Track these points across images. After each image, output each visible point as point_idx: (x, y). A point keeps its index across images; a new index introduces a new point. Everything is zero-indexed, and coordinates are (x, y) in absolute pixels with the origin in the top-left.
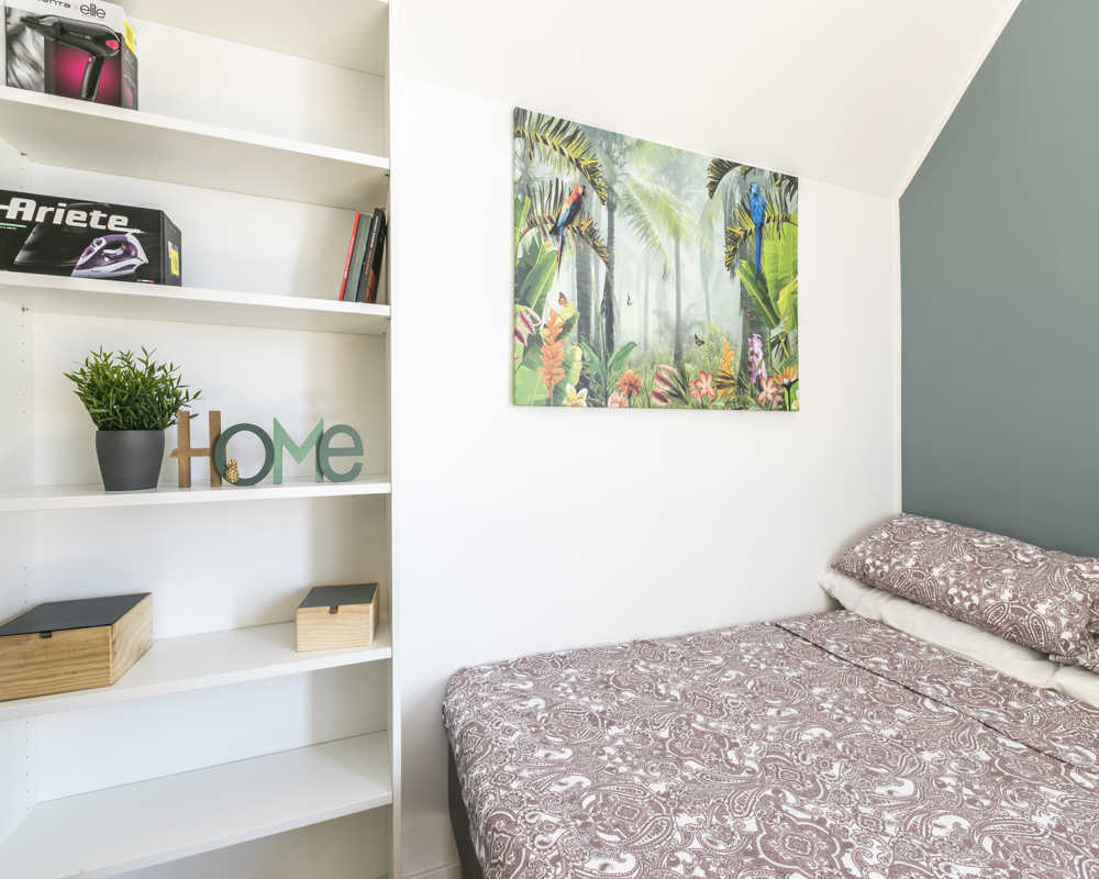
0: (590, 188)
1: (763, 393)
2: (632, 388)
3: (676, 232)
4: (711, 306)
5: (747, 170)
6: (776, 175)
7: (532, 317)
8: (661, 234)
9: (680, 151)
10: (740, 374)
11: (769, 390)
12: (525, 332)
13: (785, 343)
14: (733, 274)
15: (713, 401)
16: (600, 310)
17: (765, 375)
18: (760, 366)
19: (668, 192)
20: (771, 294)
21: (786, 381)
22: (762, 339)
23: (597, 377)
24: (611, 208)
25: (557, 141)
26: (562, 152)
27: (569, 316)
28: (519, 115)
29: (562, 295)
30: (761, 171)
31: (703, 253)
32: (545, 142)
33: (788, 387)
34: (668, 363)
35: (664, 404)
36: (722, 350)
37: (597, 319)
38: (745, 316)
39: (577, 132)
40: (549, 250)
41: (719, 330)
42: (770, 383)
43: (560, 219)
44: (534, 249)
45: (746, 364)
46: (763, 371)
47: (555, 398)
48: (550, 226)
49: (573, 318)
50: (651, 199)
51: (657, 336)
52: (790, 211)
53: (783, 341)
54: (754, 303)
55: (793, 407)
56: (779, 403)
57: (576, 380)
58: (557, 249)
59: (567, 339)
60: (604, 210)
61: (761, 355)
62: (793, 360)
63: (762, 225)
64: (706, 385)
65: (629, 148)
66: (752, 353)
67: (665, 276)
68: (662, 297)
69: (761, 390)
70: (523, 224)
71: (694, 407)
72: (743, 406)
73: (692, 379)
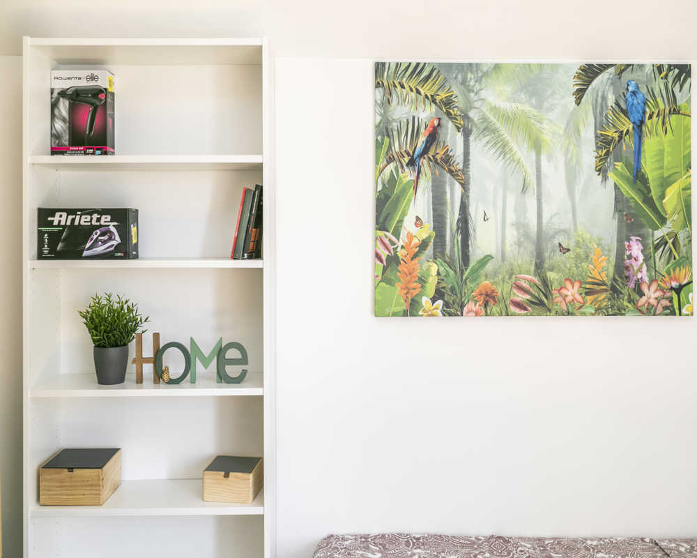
0: (445, 119)
1: (644, 300)
2: (489, 300)
3: (537, 146)
4: (578, 213)
5: (623, 69)
6: (660, 68)
7: (390, 240)
8: (521, 151)
9: (541, 66)
10: (614, 279)
11: (651, 294)
12: (384, 254)
13: (674, 243)
14: (605, 178)
15: (581, 307)
16: (455, 227)
17: (646, 279)
18: (640, 270)
19: (527, 108)
20: (654, 194)
21: (674, 284)
22: (643, 240)
23: (453, 289)
24: (467, 134)
25: (413, 84)
26: (418, 92)
27: (424, 236)
28: (379, 68)
29: (418, 219)
30: (641, 66)
31: (568, 163)
32: (403, 87)
33: (678, 290)
34: (528, 272)
35: (523, 312)
36: (592, 256)
37: (453, 237)
38: (620, 221)
39: (432, 71)
40: (405, 181)
41: (587, 236)
42: (654, 286)
43: (416, 153)
44: (393, 180)
45: (622, 269)
46: (644, 275)
47: (412, 309)
48: (407, 159)
49: (429, 238)
50: (508, 118)
51: (516, 249)
52: (681, 102)
53: (670, 241)
54: (633, 204)
55: (684, 311)
56: (666, 308)
57: (432, 293)
58: (413, 178)
59: (423, 257)
60: (459, 137)
61: (641, 258)
62: (686, 261)
63: (642, 122)
64: (572, 292)
65: (486, 74)
66: (630, 257)
67: (524, 189)
68: (521, 209)
69: (641, 294)
70: (383, 161)
71: (557, 313)
72: (619, 312)
73: (555, 286)
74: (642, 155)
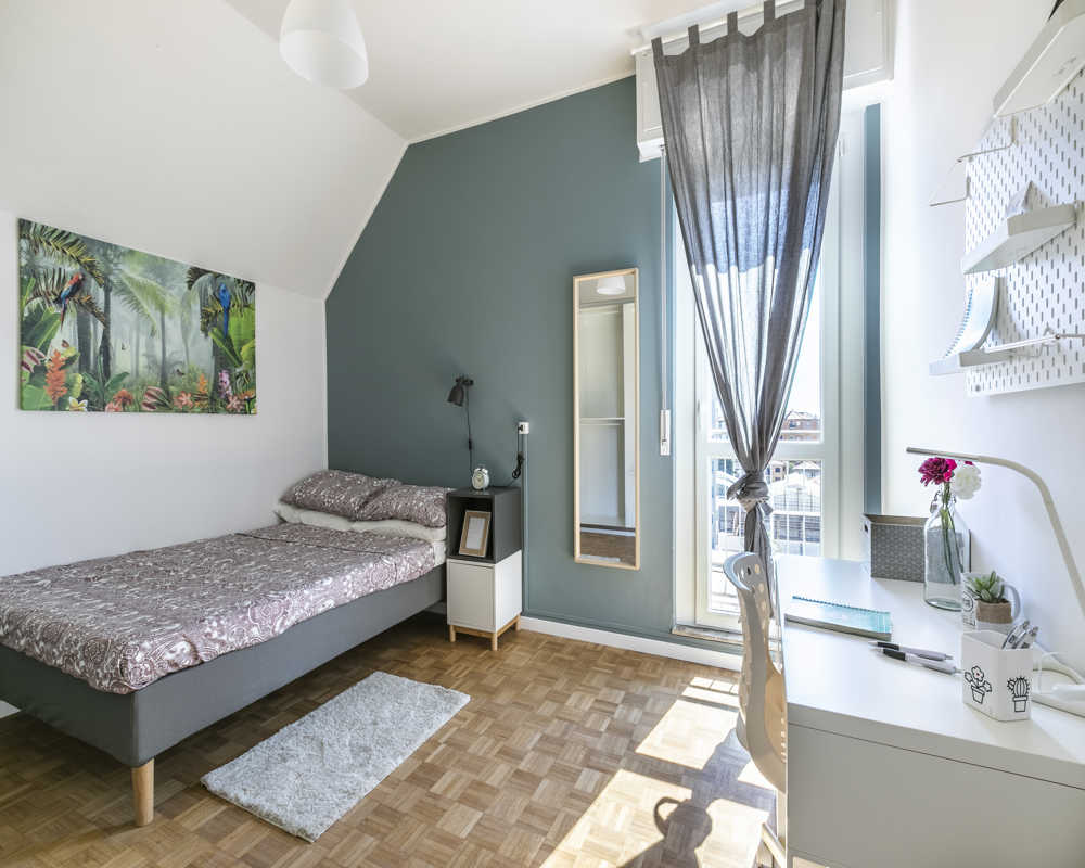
0: (88, 276)
1: (229, 406)
2: (126, 403)
3: (162, 308)
4: (190, 355)
5: (217, 276)
6: (239, 281)
7: (37, 354)
8: (150, 309)
9: (163, 259)
10: (213, 393)
11: (234, 402)
12: (32, 364)
13: (246, 376)
14: (207, 335)
15: (192, 408)
16: (98, 351)
17: (231, 394)
18: (228, 388)
19: (154, 284)
20: (235, 348)
21: (247, 398)
22: (229, 373)
23: (96, 393)
24: (107, 291)
25: (58, 244)
26: (64, 251)
27: (70, 354)
28: (24, 226)
29: (64, 341)
30: (228, 277)
31: (183, 322)
32: (49, 244)
33: (249, 401)
34: (155, 386)
35: (152, 410)
36: (198, 379)
37: (96, 358)
38: (216, 362)
39: (76, 241)
40: (52, 313)
41: (196, 367)
42: (236, 398)
43: (63, 293)
44: (39, 311)
45: (217, 387)
46: (229, 391)
47: (60, 405)
48: (53, 297)
49: (75, 356)
50: (141, 287)
51: (146, 370)
52: (250, 302)
53: (244, 375)
54: (223, 352)
55: (252, 412)
56: (242, 410)
57: (78, 395)
58: (60, 311)
59: (69, 369)
60: (101, 291)
61: (228, 382)
62: (253, 386)
63: (229, 308)
64: (186, 399)
65: (123, 254)
66: (222, 381)
67: (153, 333)
68: (150, 346)
69: (229, 402)
70: (28, 296)
71: (177, 412)
72: (216, 411)
73: (175, 395)
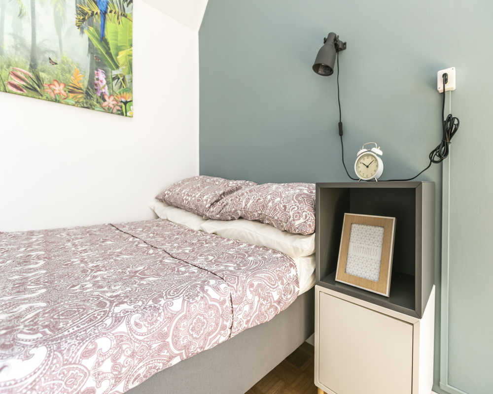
1: (105, 104)
4: (63, 46)
10: (88, 88)
11: (110, 102)
13: (123, 80)
14: (82, 32)
15: (65, 99)
17: (108, 93)
18: (104, 87)
20: (112, 51)
21: (123, 100)
22: (106, 73)
31: (56, 13)
33: (126, 103)
34: (24, 68)
35: (19, 92)
36: (73, 72)
38: (92, 59)
41: (70, 60)
42: (112, 98)
45: (93, 84)
46: (106, 91)
51: (13, 51)
52: (127, 12)
53: (121, 78)
54: (100, 52)
55: (128, 114)
56: (118, 110)
61: (105, 82)
62: (130, 90)
63: (106, 12)
64: (59, 88)
66: (98, 79)
67: (21, 15)
68: (17, 27)
69: (105, 100)
71: (48, 99)
72: (90, 107)
73: (46, 83)
74: (105, 29)
